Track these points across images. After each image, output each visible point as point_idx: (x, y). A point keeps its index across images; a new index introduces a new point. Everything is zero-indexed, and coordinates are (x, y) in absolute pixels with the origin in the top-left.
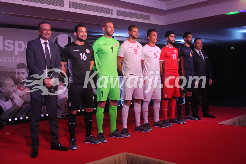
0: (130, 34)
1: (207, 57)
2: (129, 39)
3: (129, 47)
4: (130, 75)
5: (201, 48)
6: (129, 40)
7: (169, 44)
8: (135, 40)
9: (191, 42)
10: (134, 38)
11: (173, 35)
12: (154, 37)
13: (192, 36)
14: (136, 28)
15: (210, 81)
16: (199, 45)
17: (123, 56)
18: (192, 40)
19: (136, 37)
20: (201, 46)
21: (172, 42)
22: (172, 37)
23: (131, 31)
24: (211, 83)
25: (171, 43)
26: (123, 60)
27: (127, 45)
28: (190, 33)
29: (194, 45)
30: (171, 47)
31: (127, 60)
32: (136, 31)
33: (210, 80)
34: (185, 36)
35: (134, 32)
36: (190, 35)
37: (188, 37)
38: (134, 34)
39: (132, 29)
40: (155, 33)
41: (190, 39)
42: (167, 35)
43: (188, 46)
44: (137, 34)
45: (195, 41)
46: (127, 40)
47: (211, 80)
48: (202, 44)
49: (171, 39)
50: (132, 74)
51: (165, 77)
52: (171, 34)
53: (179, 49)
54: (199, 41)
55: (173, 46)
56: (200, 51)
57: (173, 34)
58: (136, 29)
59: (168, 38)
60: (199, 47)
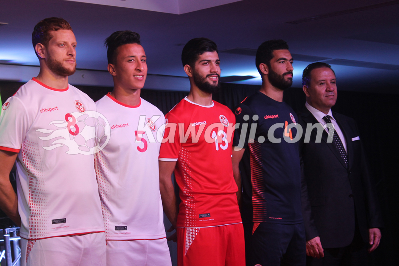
0: (42, 56)
1: (357, 138)
2: (41, 74)
3: (44, 106)
4: (54, 222)
5: (332, 102)
6: (39, 78)
7: (198, 93)
8: (63, 82)
9: (286, 78)
10: (60, 71)
11: (211, 56)
12: (131, 67)
13: (288, 57)
14: (69, 28)
15: (372, 236)
16: (322, 89)
17: (17, 146)
18: (290, 73)
19: (70, 66)
20: (330, 94)
21: (207, 84)
22: (209, 62)
23: (46, 46)
24: (377, 240)
25: (205, 88)
26: (18, 159)
27: (36, 99)
28: (283, 46)
29: (305, 90)
30: (204, 102)
31: (38, 160)
32: (66, 44)
33: (371, 230)
34: (262, 58)
35: (59, 45)
36: (283, 54)
37: (272, 61)
38: (61, 54)
39: (53, 33)
40: (136, 51)
41: (281, 69)
42: (190, 54)
43: (275, 95)
44: (74, 53)
45: (306, 73)
46: (34, 79)
47: (377, 231)
48: (334, 88)
49: (205, 70)
50: (63, 221)
51: (183, 224)
52: (204, 50)
53: (239, 109)
54: (325, 75)
55: (214, 99)
56: (330, 114)
57: (211, 51)
58: (66, 36)
59: (192, 68)
60: (323, 98)
